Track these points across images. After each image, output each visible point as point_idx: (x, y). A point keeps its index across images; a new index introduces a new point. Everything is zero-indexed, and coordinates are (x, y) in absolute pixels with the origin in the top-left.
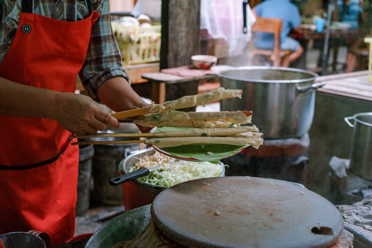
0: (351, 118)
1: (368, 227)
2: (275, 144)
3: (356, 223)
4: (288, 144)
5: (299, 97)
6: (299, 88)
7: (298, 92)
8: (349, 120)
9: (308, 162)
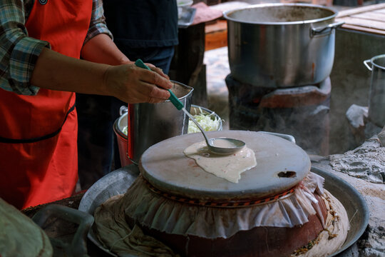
0: (369, 61)
1: (352, 173)
2: (289, 93)
3: (343, 170)
4: (304, 92)
5: (315, 39)
6: (314, 29)
7: (314, 33)
8: (368, 63)
9: (328, 111)
